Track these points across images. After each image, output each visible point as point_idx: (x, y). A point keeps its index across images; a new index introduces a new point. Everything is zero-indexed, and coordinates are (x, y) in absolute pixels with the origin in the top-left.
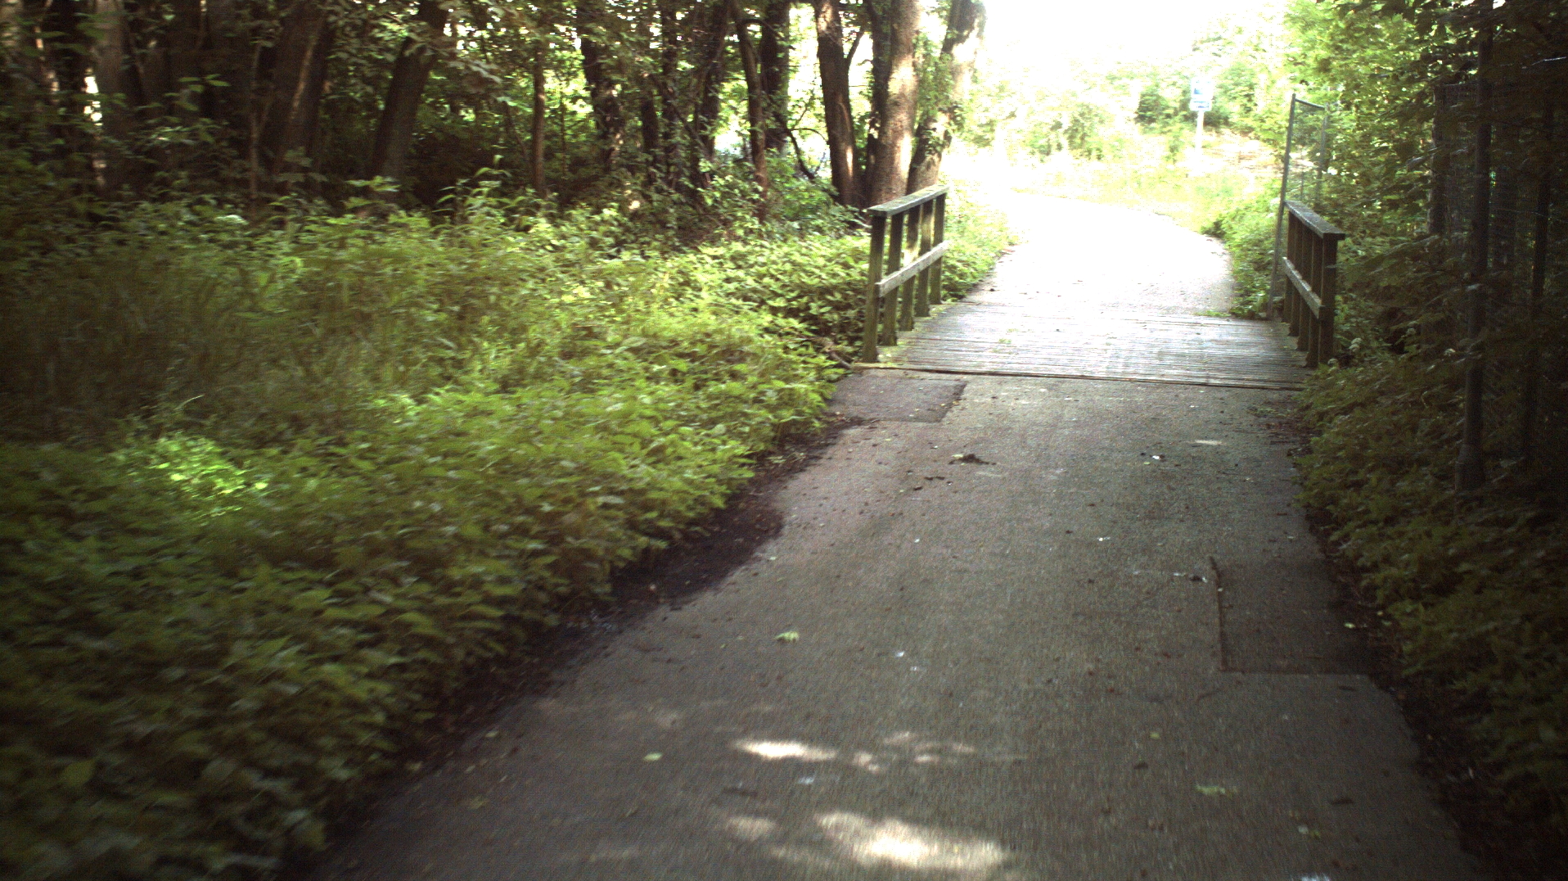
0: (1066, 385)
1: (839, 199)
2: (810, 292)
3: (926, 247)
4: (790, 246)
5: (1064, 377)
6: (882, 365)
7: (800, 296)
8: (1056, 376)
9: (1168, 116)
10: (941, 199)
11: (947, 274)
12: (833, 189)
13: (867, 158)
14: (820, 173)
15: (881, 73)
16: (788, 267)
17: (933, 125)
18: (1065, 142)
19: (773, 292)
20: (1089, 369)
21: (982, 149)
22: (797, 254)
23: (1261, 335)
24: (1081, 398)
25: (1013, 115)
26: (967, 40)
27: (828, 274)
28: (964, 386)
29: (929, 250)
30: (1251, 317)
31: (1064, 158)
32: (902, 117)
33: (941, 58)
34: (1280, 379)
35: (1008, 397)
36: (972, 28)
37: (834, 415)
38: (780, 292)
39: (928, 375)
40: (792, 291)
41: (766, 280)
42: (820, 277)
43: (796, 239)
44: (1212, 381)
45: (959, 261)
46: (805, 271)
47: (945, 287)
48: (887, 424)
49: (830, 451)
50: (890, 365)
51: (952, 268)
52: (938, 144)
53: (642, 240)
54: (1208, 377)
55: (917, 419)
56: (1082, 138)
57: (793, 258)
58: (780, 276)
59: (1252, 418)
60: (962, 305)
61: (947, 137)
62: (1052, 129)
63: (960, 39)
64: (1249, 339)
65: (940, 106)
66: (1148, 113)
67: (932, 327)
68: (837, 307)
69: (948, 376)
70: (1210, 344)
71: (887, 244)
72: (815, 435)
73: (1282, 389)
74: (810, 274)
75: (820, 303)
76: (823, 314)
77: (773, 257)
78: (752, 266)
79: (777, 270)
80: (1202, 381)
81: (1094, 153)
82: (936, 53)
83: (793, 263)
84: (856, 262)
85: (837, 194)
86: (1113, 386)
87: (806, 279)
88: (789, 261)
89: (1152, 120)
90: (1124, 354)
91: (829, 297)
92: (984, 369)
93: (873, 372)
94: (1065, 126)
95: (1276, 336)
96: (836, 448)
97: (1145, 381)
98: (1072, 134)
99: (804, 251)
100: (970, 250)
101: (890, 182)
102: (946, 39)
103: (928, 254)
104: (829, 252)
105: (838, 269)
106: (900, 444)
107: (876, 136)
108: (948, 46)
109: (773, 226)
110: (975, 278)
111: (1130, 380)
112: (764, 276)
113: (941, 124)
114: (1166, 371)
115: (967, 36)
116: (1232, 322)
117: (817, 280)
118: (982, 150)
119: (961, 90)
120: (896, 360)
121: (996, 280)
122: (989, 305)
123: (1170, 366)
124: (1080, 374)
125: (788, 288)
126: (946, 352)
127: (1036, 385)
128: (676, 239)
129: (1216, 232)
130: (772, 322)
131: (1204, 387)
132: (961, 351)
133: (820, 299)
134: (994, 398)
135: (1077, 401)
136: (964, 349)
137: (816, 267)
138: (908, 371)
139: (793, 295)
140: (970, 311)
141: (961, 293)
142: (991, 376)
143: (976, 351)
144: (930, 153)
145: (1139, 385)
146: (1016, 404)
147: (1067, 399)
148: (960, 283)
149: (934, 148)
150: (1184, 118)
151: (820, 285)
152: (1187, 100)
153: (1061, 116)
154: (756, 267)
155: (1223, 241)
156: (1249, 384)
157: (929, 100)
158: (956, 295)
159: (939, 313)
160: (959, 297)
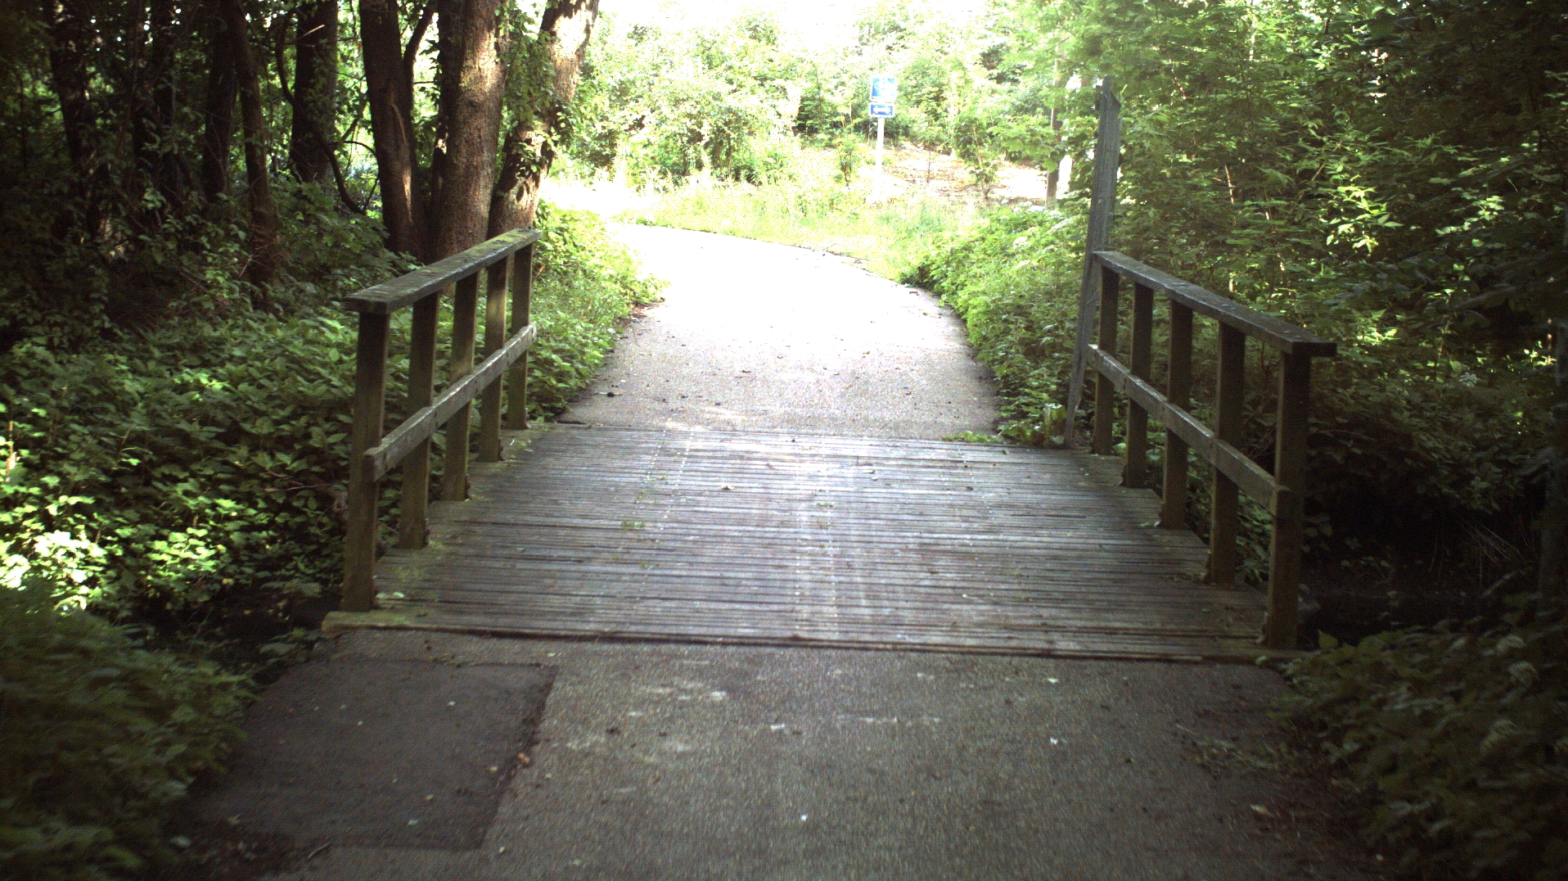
1: (392, 244)
2: (312, 408)
3: (494, 340)
4: (291, 327)
6: (380, 619)
7: (295, 416)
9: (836, 125)
10: (526, 252)
11: (537, 373)
13: (432, 182)
15: (452, 58)
16: (280, 365)
17: (530, 134)
18: (706, 159)
19: (252, 408)
21: (599, 170)
22: (298, 341)
24: (804, 722)
25: (638, 124)
26: (577, 14)
28: (547, 688)
29: (501, 347)
30: (1038, 443)
31: (703, 180)
32: (483, 123)
33: (538, 39)
34: (1183, 627)
35: (644, 727)
38: (263, 407)
39: (473, 647)
40: (282, 407)
41: (243, 387)
42: (328, 382)
43: (306, 312)
44: (1065, 644)
45: (555, 352)
46: (306, 372)
47: (532, 396)
48: (344, 860)
50: (396, 619)
51: (545, 365)
52: (534, 162)
53: (52, 319)
54: (1046, 629)
55: (428, 836)
56: (728, 154)
57: (291, 348)
58: (264, 382)
60: (561, 428)
61: (547, 154)
62: (689, 142)
63: (567, 11)
65: (537, 106)
66: (807, 124)
67: (502, 490)
69: (517, 646)
70: (1001, 517)
73: (1210, 660)
74: (313, 377)
75: (327, 426)
76: (331, 446)
77: (259, 348)
78: (221, 364)
79: (261, 370)
80: (1038, 642)
81: (744, 173)
82: (533, 31)
83: (292, 359)
85: (388, 234)
87: (304, 386)
88: (282, 354)
89: (813, 131)
90: (858, 557)
92: (590, 627)
93: (361, 642)
94: (706, 139)
95: (1100, 487)
97: (924, 649)
98: (715, 148)
99: (311, 334)
101: (464, 218)
103: (499, 355)
107: (445, 149)
108: (549, 20)
110: (582, 377)
111: (896, 647)
112: (242, 379)
113: (537, 134)
115: (576, 7)
117: (324, 387)
118: (602, 172)
120: (412, 601)
121: (618, 378)
122: (605, 429)
123: (956, 594)
124: (789, 634)
125: (278, 402)
126: (519, 565)
127: (700, 673)
128: (105, 317)
129: (922, 280)
130: (248, 459)
131: (1051, 663)
132: (550, 560)
133: (327, 420)
134: (612, 731)
135: (798, 733)
136: (555, 554)
137: (324, 365)
138: (434, 636)
139: (283, 413)
140: (574, 443)
141: (559, 405)
142: (606, 647)
143: (580, 561)
144: (523, 174)
145: (918, 666)
146: (661, 753)
147: (774, 728)
148: (558, 390)
149: (528, 168)
150: (857, 128)
151: (330, 397)
152: (859, 106)
153: (700, 125)
154: (229, 366)
155: (938, 295)
156: (1135, 647)
157: (519, 98)
158: (552, 409)
159: (521, 453)
160: (556, 414)
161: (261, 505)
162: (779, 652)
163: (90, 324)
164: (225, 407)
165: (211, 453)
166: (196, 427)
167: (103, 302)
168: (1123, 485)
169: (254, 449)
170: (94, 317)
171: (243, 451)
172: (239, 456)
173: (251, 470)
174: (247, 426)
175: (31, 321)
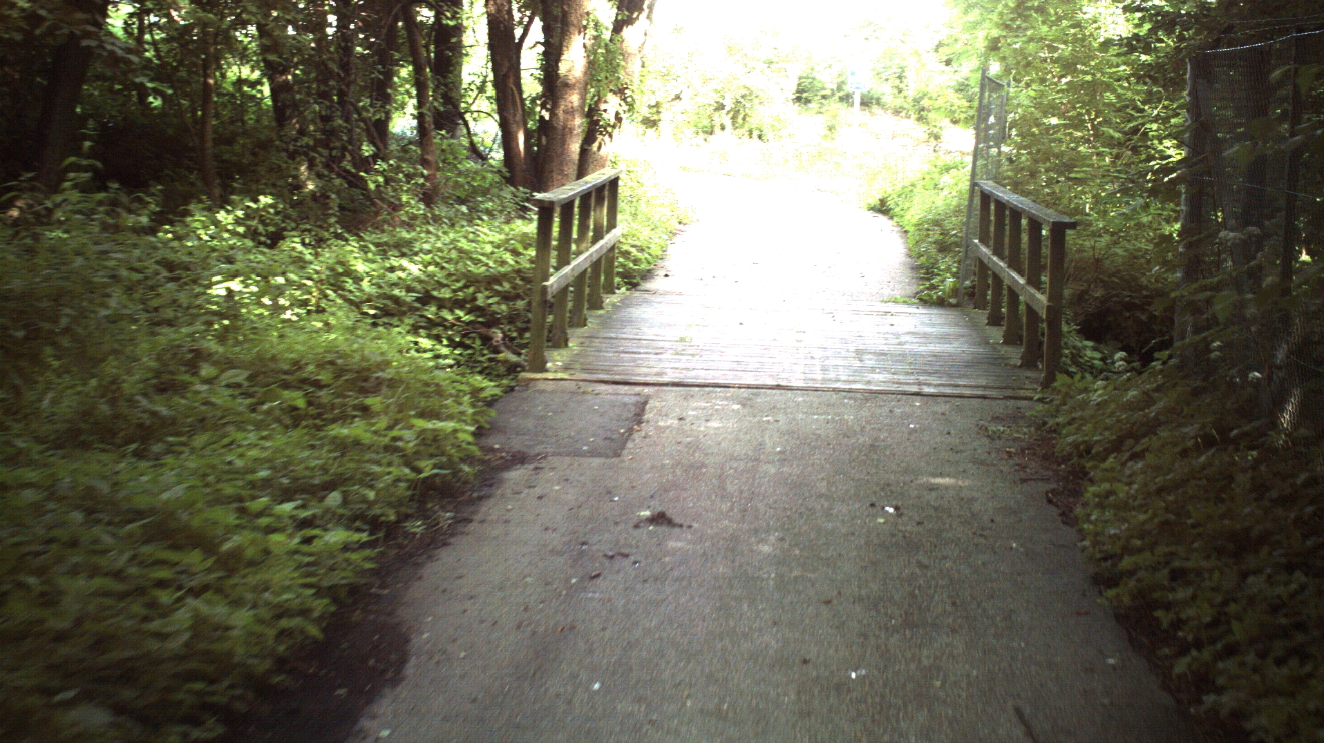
0: (763, 399)
1: (511, 181)
2: (478, 282)
3: (598, 236)
4: (457, 232)
5: (757, 387)
6: (550, 376)
7: (466, 286)
8: (749, 387)
9: (824, 97)
10: (614, 183)
11: (621, 260)
12: (504, 170)
13: (539, 139)
14: (493, 154)
15: (552, 55)
16: (454, 254)
17: (604, 106)
18: (727, 122)
19: (438, 282)
20: (784, 375)
21: (649, 130)
22: (463, 240)
23: (957, 325)
24: (781, 417)
25: (678, 97)
26: (637, 22)
27: (495, 262)
28: (646, 403)
29: (602, 238)
30: (941, 303)
31: (727, 139)
32: (574, 99)
33: (611, 40)
34: (998, 384)
35: (697, 418)
36: (641, 10)
37: (492, 450)
38: (445, 282)
39: (603, 387)
40: (457, 281)
41: (431, 268)
42: (487, 265)
43: (465, 223)
44: (927, 390)
45: (632, 246)
46: (471, 259)
47: (619, 274)
48: (555, 461)
49: (484, 507)
50: (560, 375)
51: (626, 254)
52: (609, 125)
53: (304, 227)
54: (920, 384)
55: (593, 453)
56: (744, 119)
57: (460, 245)
58: (445, 265)
59: (986, 441)
60: (637, 294)
61: (618, 119)
62: (715, 110)
63: (629, 21)
64: (946, 330)
65: (612, 87)
66: (802, 96)
67: (606, 323)
68: (506, 297)
69: (627, 388)
70: (908, 338)
71: (556, 230)
72: (466, 483)
73: (1006, 398)
74: (477, 262)
75: (487, 293)
76: (490, 305)
77: (439, 245)
78: (416, 254)
79: (442, 258)
80: (915, 389)
81: (756, 133)
82: (607, 36)
83: (460, 251)
84: (526, 249)
85: (508, 175)
86: (813, 398)
87: (472, 268)
88: (455, 248)
89: (808, 101)
90: (818, 354)
91: (497, 287)
92: (666, 379)
93: (541, 385)
94: (727, 108)
95: (974, 325)
96: (492, 501)
97: (850, 391)
98: (735, 115)
99: (471, 236)
100: (643, 235)
101: (561, 164)
102: (616, 20)
103: (601, 243)
104: (498, 238)
105: (508, 257)
106: (571, 496)
107: (547, 117)
108: (618, 27)
109: (441, 210)
110: (649, 263)
111: (834, 390)
112: (430, 264)
113: (611, 105)
114: (870, 376)
115: (637, 18)
116: (922, 310)
117: (483, 269)
118: (651, 131)
119: (631, 71)
120: (566, 368)
121: (669, 264)
122: (665, 294)
123: (873, 370)
124: (775, 383)
125: (454, 278)
126: (622, 355)
127: (727, 399)
128: (338, 226)
129: (883, 208)
130: (437, 314)
131: (919, 398)
132: (639, 353)
133: (487, 289)
134: (681, 419)
135: (777, 421)
136: (642, 351)
137: (483, 254)
138: (581, 383)
139: (459, 285)
140: (646, 301)
141: (635, 281)
142: (674, 388)
143: (657, 354)
144: (601, 134)
145: (845, 397)
146: (707, 427)
147: (765, 419)
148: (634, 270)
149: (605, 129)
150: (841, 99)
151: (488, 274)
152: (843, 82)
153: (723, 98)
154: (421, 255)
155: (892, 218)
156: (967, 392)
157: (599, 81)
158: (630, 283)
159: (614, 305)
160: (633, 286)
161: (445, 342)
162: (769, 391)
163: (328, 231)
164: (420, 281)
165: (413, 310)
166: (403, 293)
167: (336, 216)
168: (988, 324)
169: (440, 307)
170: (330, 225)
171: (434, 309)
172: (431, 312)
173: (438, 320)
174: (435, 293)
175: (289, 228)
